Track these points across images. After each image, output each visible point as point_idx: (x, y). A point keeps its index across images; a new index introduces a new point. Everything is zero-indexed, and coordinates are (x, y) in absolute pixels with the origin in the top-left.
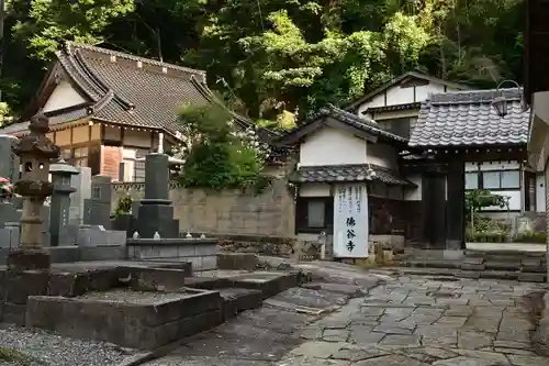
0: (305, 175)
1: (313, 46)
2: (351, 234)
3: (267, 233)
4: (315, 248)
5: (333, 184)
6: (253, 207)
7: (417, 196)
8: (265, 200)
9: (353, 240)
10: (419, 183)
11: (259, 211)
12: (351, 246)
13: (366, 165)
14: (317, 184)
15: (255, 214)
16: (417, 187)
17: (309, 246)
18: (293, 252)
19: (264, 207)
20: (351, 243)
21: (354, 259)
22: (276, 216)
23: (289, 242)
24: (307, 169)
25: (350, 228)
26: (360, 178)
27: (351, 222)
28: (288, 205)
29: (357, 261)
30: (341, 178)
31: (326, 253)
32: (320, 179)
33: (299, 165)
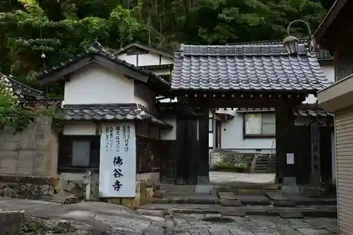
0: (69, 113)
1: (56, 23)
2: (117, 173)
3: (27, 172)
4: (79, 188)
5: (99, 123)
6: (12, 146)
7: (172, 136)
8: (26, 139)
9: (121, 180)
10: (174, 124)
11: (18, 150)
12: (118, 185)
13: (135, 105)
14: (82, 122)
15: (14, 154)
16: (172, 127)
17: (72, 186)
18: (55, 192)
19: (25, 146)
20: (117, 183)
21: (121, 199)
22: (38, 155)
23: (51, 182)
24: (71, 107)
25: (117, 167)
26: (130, 117)
27: (118, 161)
28: (50, 143)
29: (123, 200)
30: (109, 117)
31: (91, 193)
32: (87, 117)
33: (63, 103)
